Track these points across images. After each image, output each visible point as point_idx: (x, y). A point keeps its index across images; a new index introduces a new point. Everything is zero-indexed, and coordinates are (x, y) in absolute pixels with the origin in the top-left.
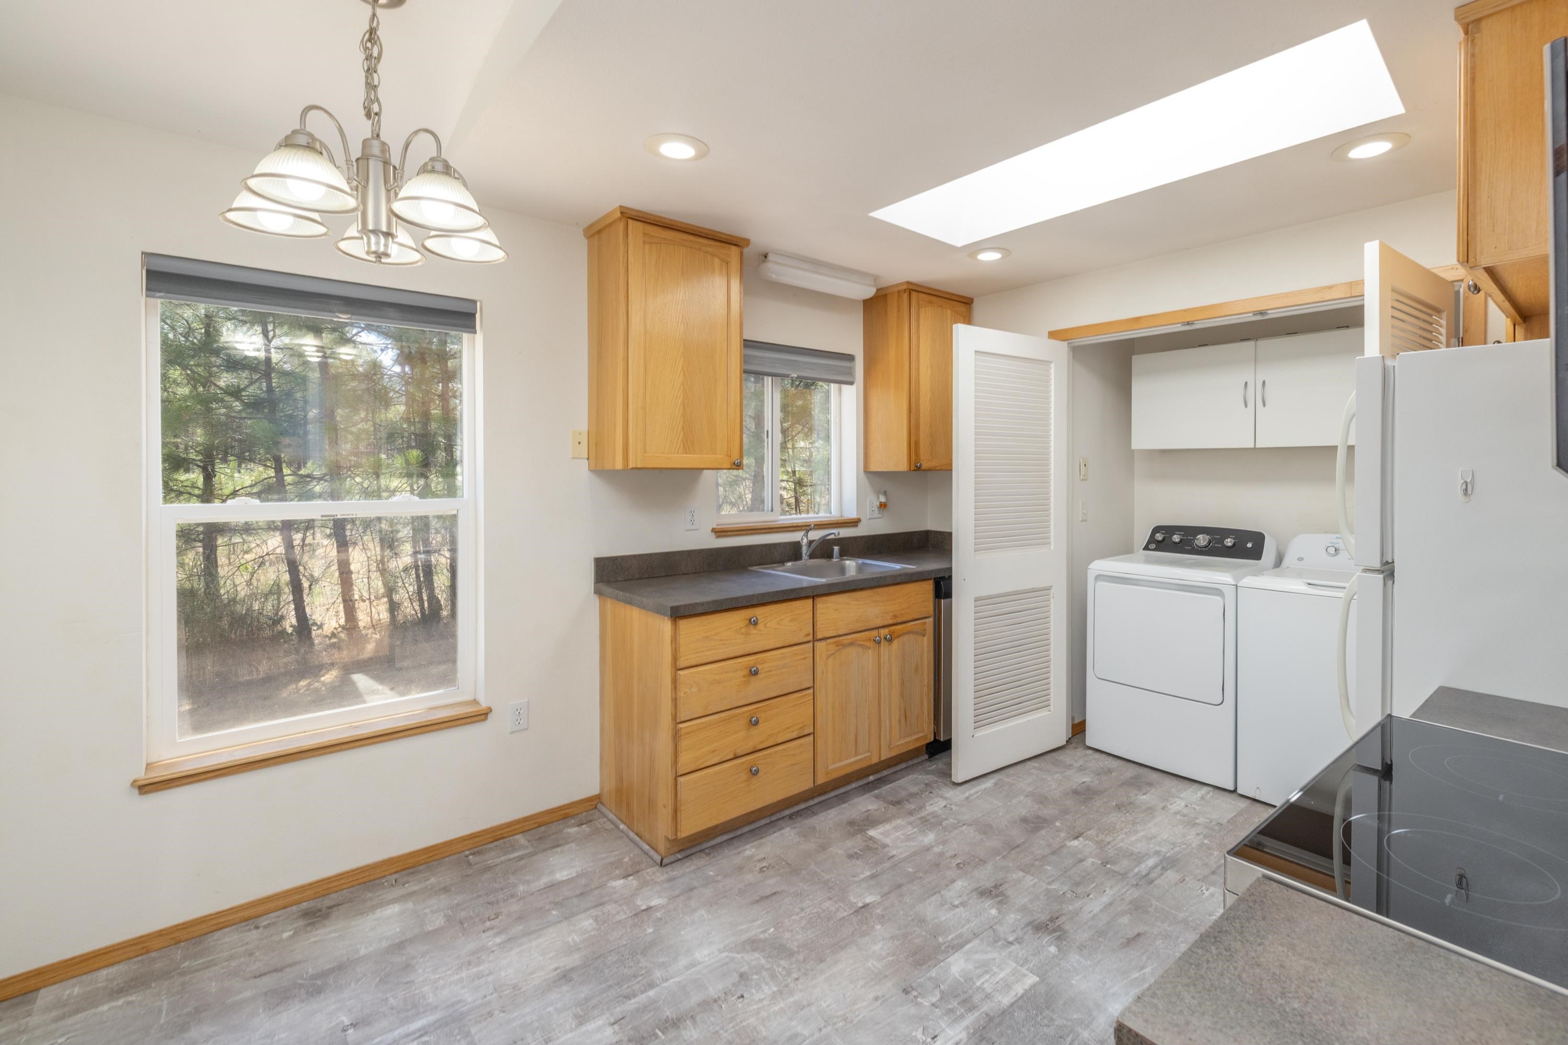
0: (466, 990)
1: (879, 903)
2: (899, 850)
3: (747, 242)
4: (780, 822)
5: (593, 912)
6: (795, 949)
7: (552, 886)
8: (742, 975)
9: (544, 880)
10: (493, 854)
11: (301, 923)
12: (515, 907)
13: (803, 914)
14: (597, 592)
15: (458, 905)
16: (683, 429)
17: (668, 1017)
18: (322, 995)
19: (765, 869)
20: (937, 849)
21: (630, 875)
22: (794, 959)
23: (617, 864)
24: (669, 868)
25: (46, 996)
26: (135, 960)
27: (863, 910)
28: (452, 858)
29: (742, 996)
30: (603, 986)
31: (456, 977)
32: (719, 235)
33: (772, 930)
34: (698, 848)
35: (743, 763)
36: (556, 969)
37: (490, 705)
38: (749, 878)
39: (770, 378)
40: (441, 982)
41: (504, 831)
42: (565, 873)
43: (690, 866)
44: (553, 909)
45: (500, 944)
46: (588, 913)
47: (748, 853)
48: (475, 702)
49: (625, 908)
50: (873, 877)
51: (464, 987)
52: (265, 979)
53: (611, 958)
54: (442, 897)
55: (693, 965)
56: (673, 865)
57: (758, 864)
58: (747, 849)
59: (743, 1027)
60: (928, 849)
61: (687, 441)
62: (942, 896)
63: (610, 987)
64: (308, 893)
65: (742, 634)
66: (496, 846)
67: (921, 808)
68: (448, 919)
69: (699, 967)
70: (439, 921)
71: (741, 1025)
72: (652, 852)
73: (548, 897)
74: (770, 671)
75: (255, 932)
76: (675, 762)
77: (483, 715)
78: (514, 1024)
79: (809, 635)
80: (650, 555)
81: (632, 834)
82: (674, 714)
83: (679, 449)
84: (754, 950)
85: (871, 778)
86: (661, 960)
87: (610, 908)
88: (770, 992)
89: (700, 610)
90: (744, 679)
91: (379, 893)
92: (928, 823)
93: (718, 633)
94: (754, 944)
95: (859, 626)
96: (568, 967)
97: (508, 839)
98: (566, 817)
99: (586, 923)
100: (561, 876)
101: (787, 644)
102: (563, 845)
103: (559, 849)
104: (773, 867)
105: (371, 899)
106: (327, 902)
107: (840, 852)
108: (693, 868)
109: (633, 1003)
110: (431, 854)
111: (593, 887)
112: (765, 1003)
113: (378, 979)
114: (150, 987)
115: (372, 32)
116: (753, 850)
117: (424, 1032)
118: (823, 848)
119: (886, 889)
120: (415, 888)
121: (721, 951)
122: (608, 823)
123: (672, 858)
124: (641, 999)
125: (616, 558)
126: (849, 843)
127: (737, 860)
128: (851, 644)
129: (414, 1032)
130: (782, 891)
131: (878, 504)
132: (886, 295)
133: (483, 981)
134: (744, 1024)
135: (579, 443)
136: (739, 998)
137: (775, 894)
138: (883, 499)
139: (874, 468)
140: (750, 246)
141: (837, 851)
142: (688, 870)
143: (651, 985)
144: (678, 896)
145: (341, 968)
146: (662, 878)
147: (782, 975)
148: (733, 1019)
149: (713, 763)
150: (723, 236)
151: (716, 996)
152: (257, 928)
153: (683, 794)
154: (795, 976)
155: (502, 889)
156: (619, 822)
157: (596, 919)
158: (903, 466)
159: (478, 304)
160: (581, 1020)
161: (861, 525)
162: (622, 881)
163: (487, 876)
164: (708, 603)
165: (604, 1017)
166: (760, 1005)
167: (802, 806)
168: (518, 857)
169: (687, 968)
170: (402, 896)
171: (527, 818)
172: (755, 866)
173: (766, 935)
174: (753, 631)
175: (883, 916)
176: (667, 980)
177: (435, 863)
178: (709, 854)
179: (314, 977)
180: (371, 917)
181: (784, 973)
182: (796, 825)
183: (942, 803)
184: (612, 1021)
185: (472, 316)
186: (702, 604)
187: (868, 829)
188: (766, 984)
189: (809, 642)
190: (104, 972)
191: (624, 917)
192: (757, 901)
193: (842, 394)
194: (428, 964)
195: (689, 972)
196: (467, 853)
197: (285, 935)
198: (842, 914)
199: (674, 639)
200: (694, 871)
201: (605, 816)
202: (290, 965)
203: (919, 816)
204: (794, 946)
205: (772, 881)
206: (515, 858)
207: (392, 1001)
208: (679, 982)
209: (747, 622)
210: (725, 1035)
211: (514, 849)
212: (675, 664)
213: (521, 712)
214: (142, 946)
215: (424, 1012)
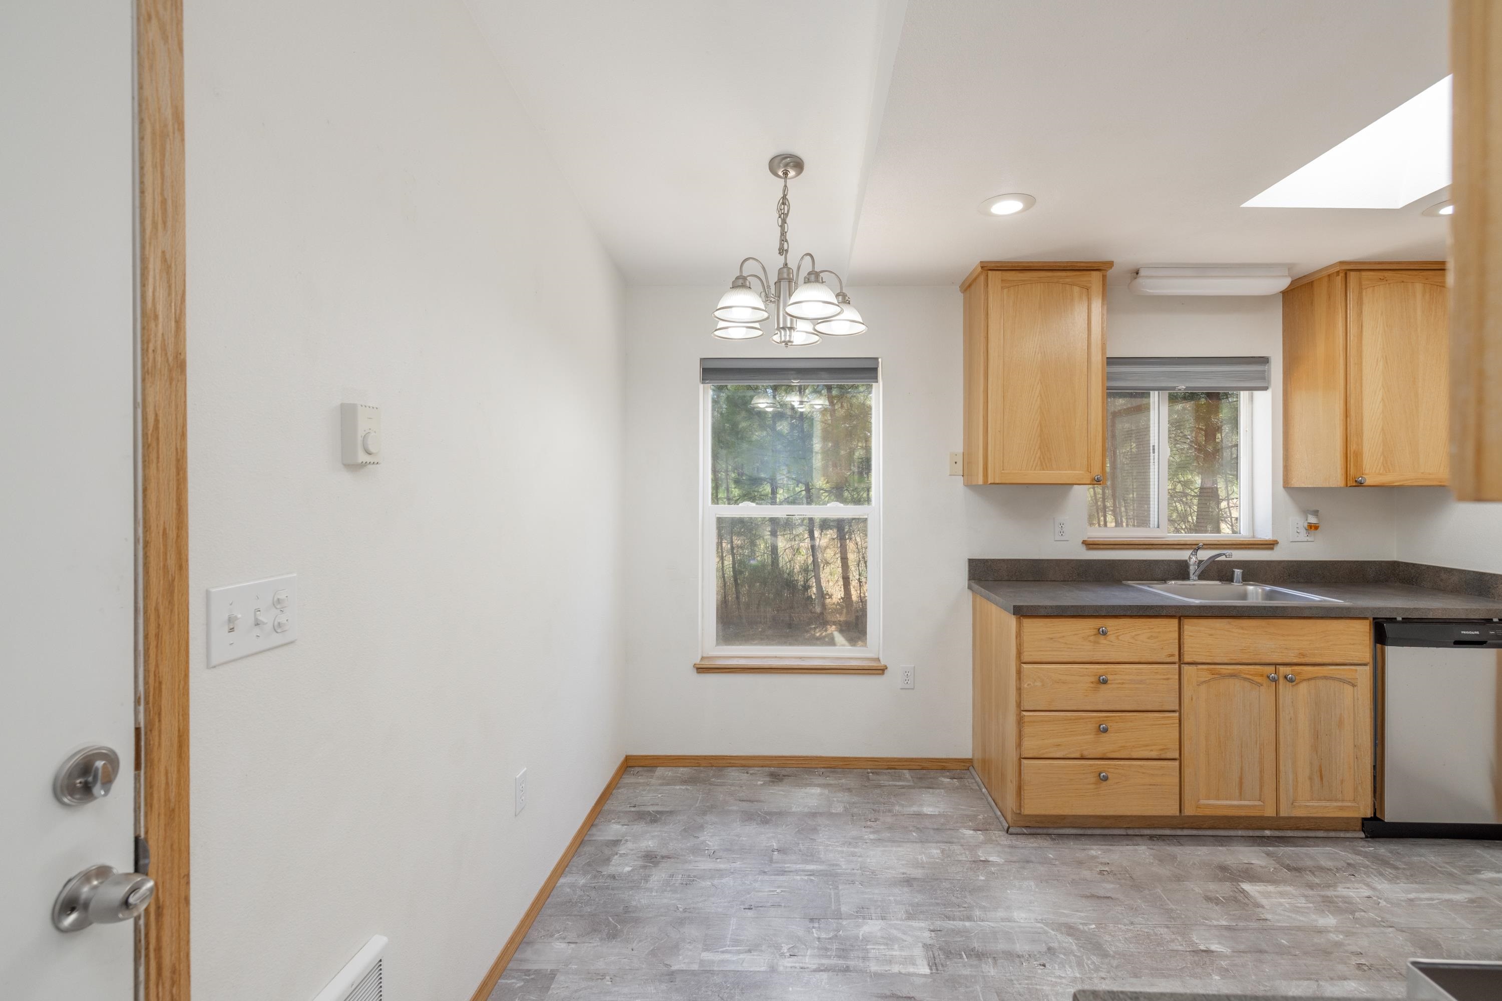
0: (843, 859)
1: (1227, 956)
2: (1277, 917)
3: (1110, 264)
4: (1136, 838)
5: (943, 846)
6: (1111, 953)
7: (919, 815)
8: (1049, 949)
9: (915, 809)
10: (885, 777)
11: (768, 779)
12: (889, 819)
13: (1132, 927)
14: (970, 588)
15: (854, 803)
16: (1040, 448)
17: (975, 948)
18: (768, 826)
19: (1105, 873)
20: (1333, 937)
21: (979, 830)
22: (1107, 961)
23: (973, 818)
24: (1014, 838)
25: (660, 771)
26: (694, 768)
27: (1204, 954)
28: (859, 770)
29: (1044, 965)
30: (933, 901)
31: (840, 849)
32: (1079, 265)
33: (1093, 926)
34: (1045, 831)
35: (1091, 766)
36: (903, 874)
37: (886, 664)
38: (1086, 874)
39: (1156, 392)
40: (831, 848)
41: (896, 764)
42: (931, 810)
43: (1032, 843)
44: (914, 831)
45: (871, 840)
46: (939, 845)
47: (1093, 853)
48: (878, 660)
49: (967, 853)
50: (1228, 928)
51: (843, 857)
52: (744, 804)
53: (946, 885)
54: (846, 794)
55: (1009, 920)
56: (1019, 836)
57: (1100, 866)
58: (1093, 849)
59: (1037, 989)
60: (1320, 931)
61: (1044, 458)
62: (1318, 985)
63: (938, 904)
64: (774, 762)
65: (1090, 641)
66: (889, 773)
67: (1334, 886)
68: (846, 809)
69: (1014, 924)
70: (839, 808)
71: (1035, 986)
72: (1002, 819)
73: (913, 822)
74: (1123, 683)
75: (746, 774)
76: (1019, 745)
77: (881, 671)
78: (866, 896)
79: (1172, 655)
80: (1019, 560)
81: (990, 799)
82: (1018, 701)
83: (1036, 466)
84: (1069, 935)
85: (1268, 833)
86: (984, 904)
87: (956, 848)
88: (1072, 975)
89: (1043, 613)
90: (1092, 685)
91: (812, 777)
92: (1329, 904)
93: (1063, 637)
94: (1070, 930)
95: (1245, 658)
96: (912, 876)
97: (898, 770)
98: (943, 769)
99: (935, 851)
100: (927, 810)
101: (1143, 660)
102: (936, 788)
103: (931, 790)
104: (1115, 874)
105: (806, 779)
106: (784, 772)
107: (1197, 890)
108: (1035, 845)
109: (950, 924)
110: (848, 763)
111: (948, 827)
112: (1064, 981)
113: (797, 830)
114: (696, 785)
115: (784, 197)
116: (1100, 853)
117: (812, 873)
118: (1179, 879)
119: (1242, 947)
120: (832, 782)
121: (1037, 921)
122: (975, 784)
123: (1018, 830)
124: (959, 924)
125: (987, 560)
126: (1212, 886)
127: (1080, 855)
128: (1233, 675)
129: (808, 871)
130: (1117, 899)
131: (1306, 525)
132: (1312, 282)
133: (855, 859)
134: (1038, 987)
135: (956, 463)
136: (1040, 965)
137: (1108, 898)
138: (1313, 520)
139: (1296, 483)
140: (1113, 268)
141: (1196, 887)
142: (1030, 845)
143: (969, 918)
144: (1014, 862)
145: (781, 814)
146: (1005, 843)
147: (1089, 967)
148: (1028, 978)
149: (1058, 756)
150: (1082, 265)
151: (1021, 954)
152: (747, 773)
153: (1026, 777)
154: (1103, 975)
155: (884, 804)
156: (983, 786)
157: (943, 851)
158: (1337, 480)
159: (880, 360)
160: (910, 916)
161: (1277, 548)
162: (971, 832)
163: (878, 791)
164: (1051, 607)
165: (927, 922)
166: (1059, 981)
167: (1168, 832)
168: (901, 786)
169: (1003, 920)
170: (824, 784)
171: (913, 759)
172: (1096, 867)
173: (1086, 928)
174: (1102, 640)
175: (1227, 970)
176: (983, 921)
177: (848, 770)
178: (1053, 839)
179: (767, 813)
180: (803, 790)
181: (1092, 967)
182: (1154, 847)
183: (1367, 892)
184: (932, 928)
185: (875, 370)
186: (1046, 607)
187: (1242, 882)
188: (1071, 967)
189: (1174, 663)
190: (682, 769)
191: (964, 859)
192: (1087, 897)
193: (1254, 401)
194: (826, 833)
195: (1003, 924)
196: (869, 770)
197: (759, 783)
198: (1175, 946)
199: (1019, 635)
200: (1035, 848)
201: (974, 778)
202: (757, 801)
203: (1323, 893)
204: (1111, 950)
205: (1110, 886)
206: (899, 786)
207: (801, 846)
208: (993, 927)
209: (1095, 631)
210: (1018, 986)
211: (900, 778)
212: (1020, 657)
213: (909, 674)
214: (697, 761)
215: (816, 862)
